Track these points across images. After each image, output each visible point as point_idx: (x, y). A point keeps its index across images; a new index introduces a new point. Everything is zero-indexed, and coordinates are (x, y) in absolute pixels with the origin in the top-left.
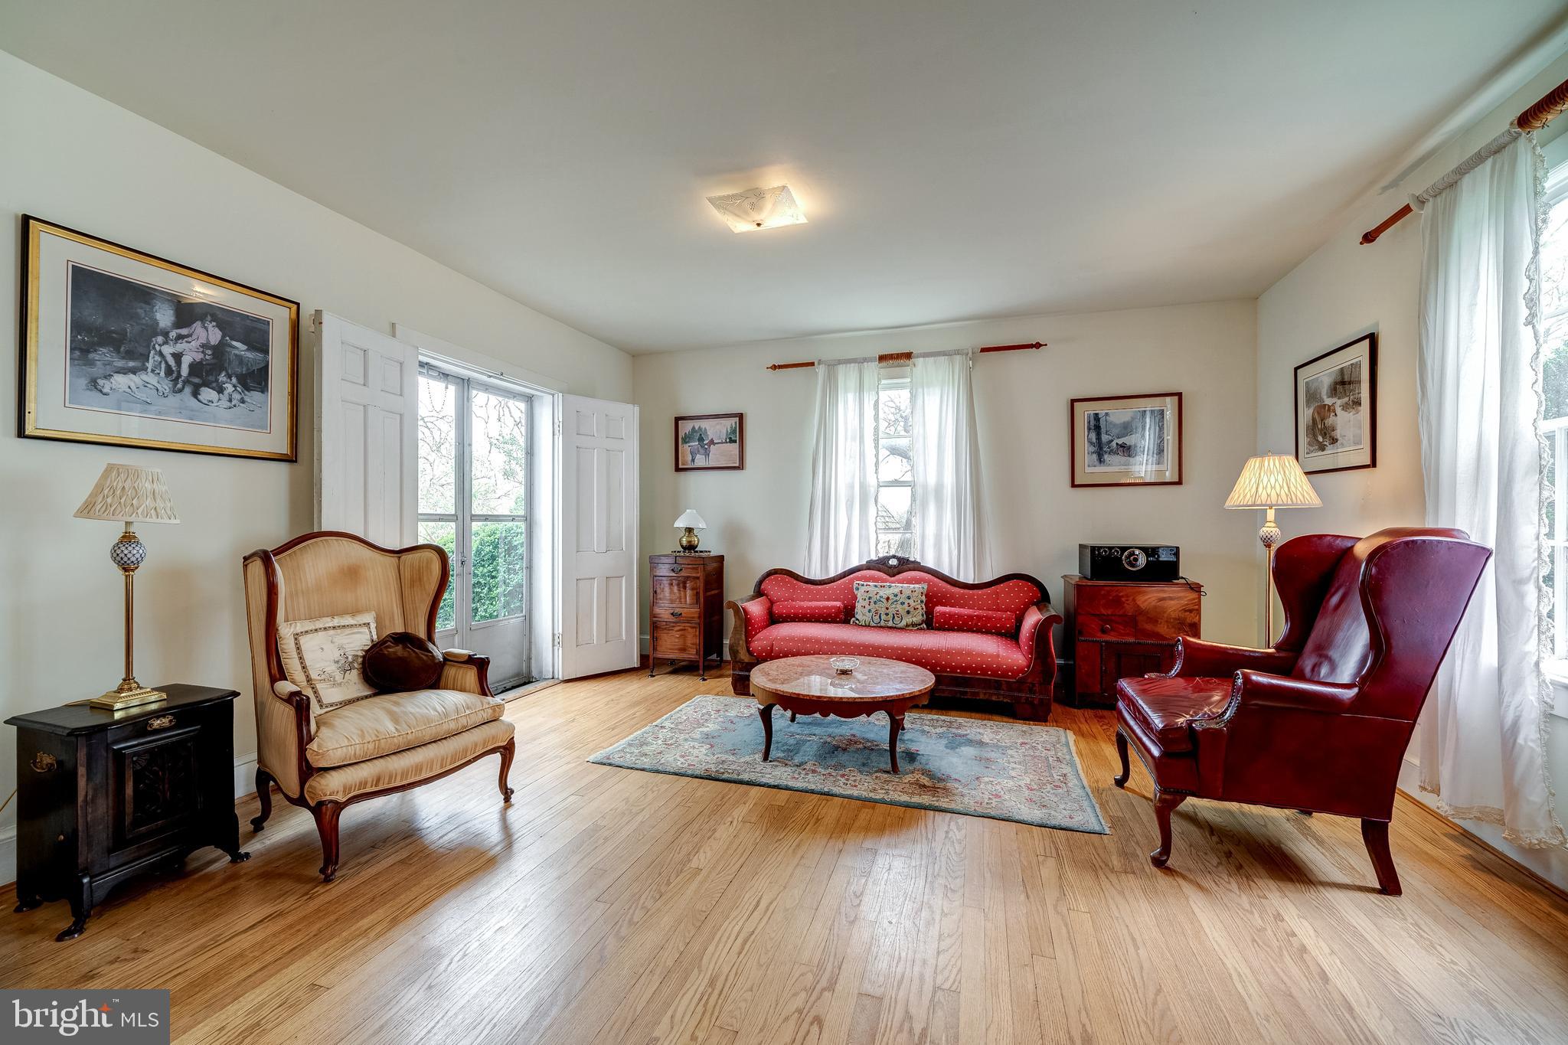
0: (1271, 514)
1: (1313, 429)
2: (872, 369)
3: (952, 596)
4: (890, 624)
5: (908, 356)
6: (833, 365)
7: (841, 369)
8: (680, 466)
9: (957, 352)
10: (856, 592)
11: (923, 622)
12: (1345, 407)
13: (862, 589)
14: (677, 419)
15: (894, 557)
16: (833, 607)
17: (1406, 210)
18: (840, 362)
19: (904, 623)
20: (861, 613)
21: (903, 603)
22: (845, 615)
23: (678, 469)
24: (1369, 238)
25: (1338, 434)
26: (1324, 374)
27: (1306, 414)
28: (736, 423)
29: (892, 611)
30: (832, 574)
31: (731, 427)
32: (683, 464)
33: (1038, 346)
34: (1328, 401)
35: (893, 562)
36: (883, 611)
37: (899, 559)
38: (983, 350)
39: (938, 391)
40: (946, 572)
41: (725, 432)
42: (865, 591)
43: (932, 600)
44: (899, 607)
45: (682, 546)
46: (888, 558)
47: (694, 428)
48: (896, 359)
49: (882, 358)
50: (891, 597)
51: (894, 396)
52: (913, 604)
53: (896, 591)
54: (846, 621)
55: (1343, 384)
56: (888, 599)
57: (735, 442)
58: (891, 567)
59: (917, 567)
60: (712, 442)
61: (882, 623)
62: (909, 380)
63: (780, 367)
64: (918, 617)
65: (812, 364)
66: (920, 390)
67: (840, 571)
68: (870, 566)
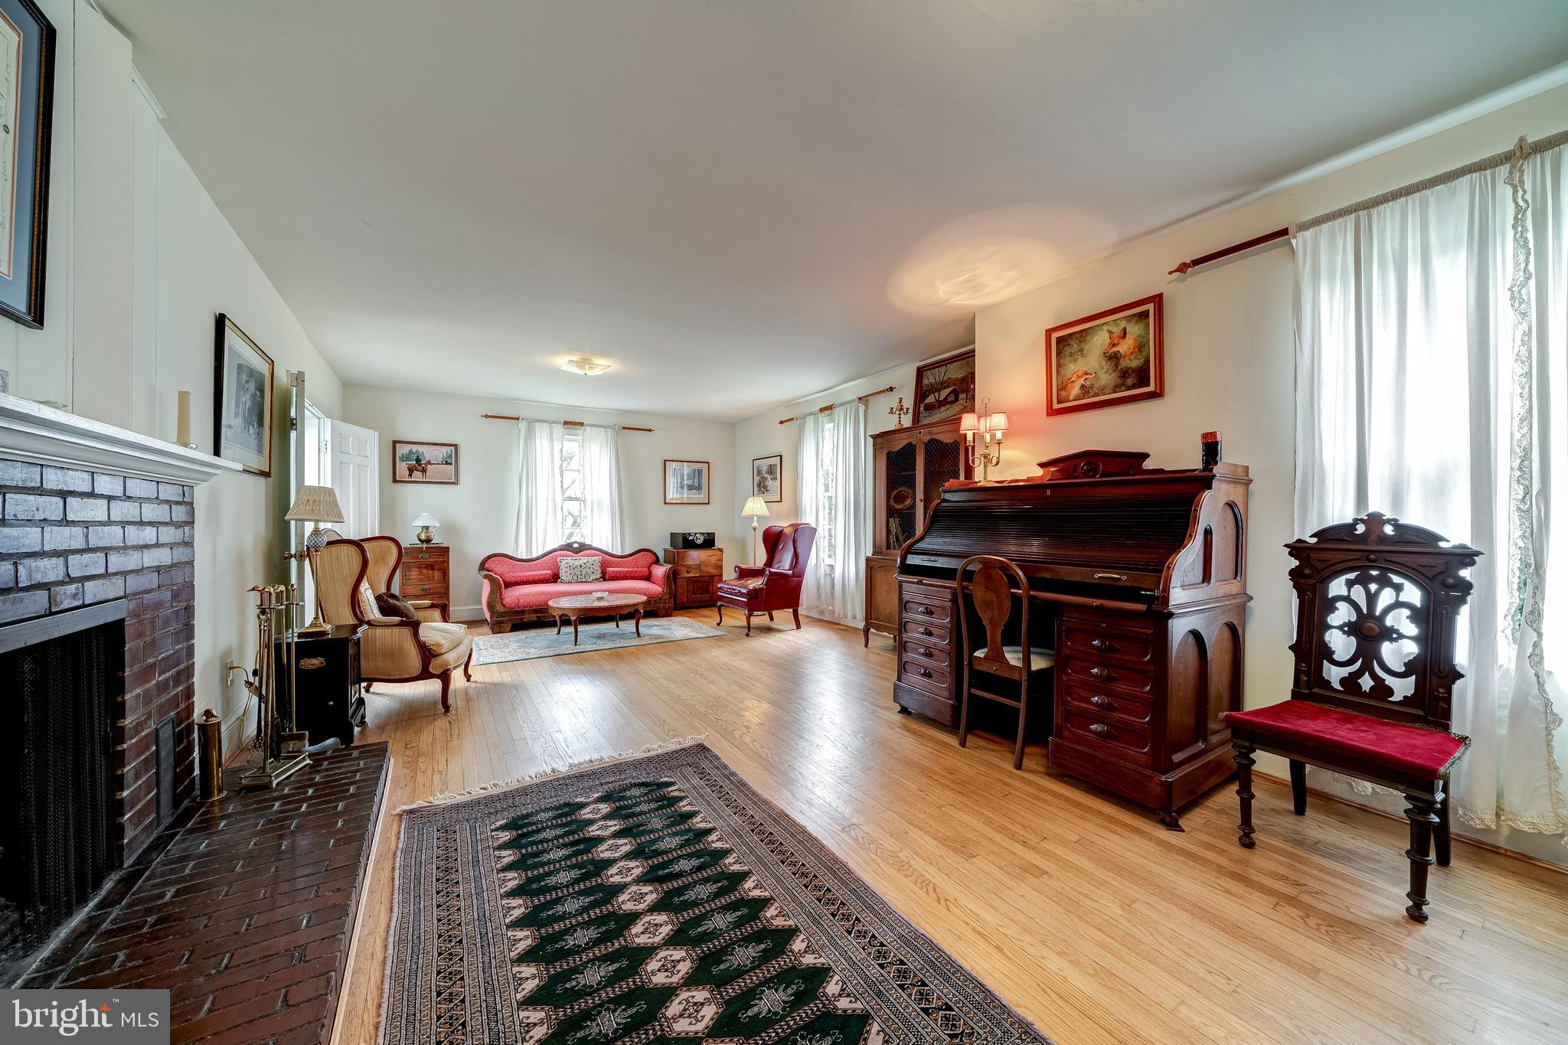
0: (755, 518)
1: (759, 485)
2: (559, 429)
3: (613, 562)
4: (584, 580)
5: (582, 424)
6: (531, 422)
7: (537, 425)
8: (398, 479)
9: (609, 427)
10: (560, 564)
11: (601, 577)
12: (772, 479)
13: (564, 562)
14: (395, 443)
15: (576, 542)
16: (546, 574)
17: (792, 419)
18: (537, 421)
19: (591, 579)
20: (564, 574)
21: (589, 568)
22: (555, 578)
23: (395, 481)
24: (781, 422)
25: (769, 488)
26: (764, 465)
27: (757, 479)
28: (451, 451)
29: (584, 573)
30: (535, 555)
31: (447, 453)
32: (399, 477)
33: (650, 430)
34: (766, 476)
35: (576, 545)
36: (579, 573)
37: (579, 543)
38: (624, 428)
39: (598, 446)
40: (605, 548)
41: (441, 455)
42: (566, 563)
43: (604, 566)
44: (588, 570)
45: (420, 540)
46: (573, 543)
47: (411, 451)
48: (572, 424)
49: (566, 423)
50: (583, 565)
51: (572, 445)
52: (595, 568)
53: (585, 561)
54: (555, 581)
55: (771, 470)
56: (581, 566)
57: (451, 464)
58: (574, 548)
59: (590, 548)
60: (429, 463)
61: (579, 580)
62: (581, 438)
63: (489, 417)
64: (599, 575)
65: (518, 419)
66: (588, 445)
67: (540, 553)
68: (562, 548)
